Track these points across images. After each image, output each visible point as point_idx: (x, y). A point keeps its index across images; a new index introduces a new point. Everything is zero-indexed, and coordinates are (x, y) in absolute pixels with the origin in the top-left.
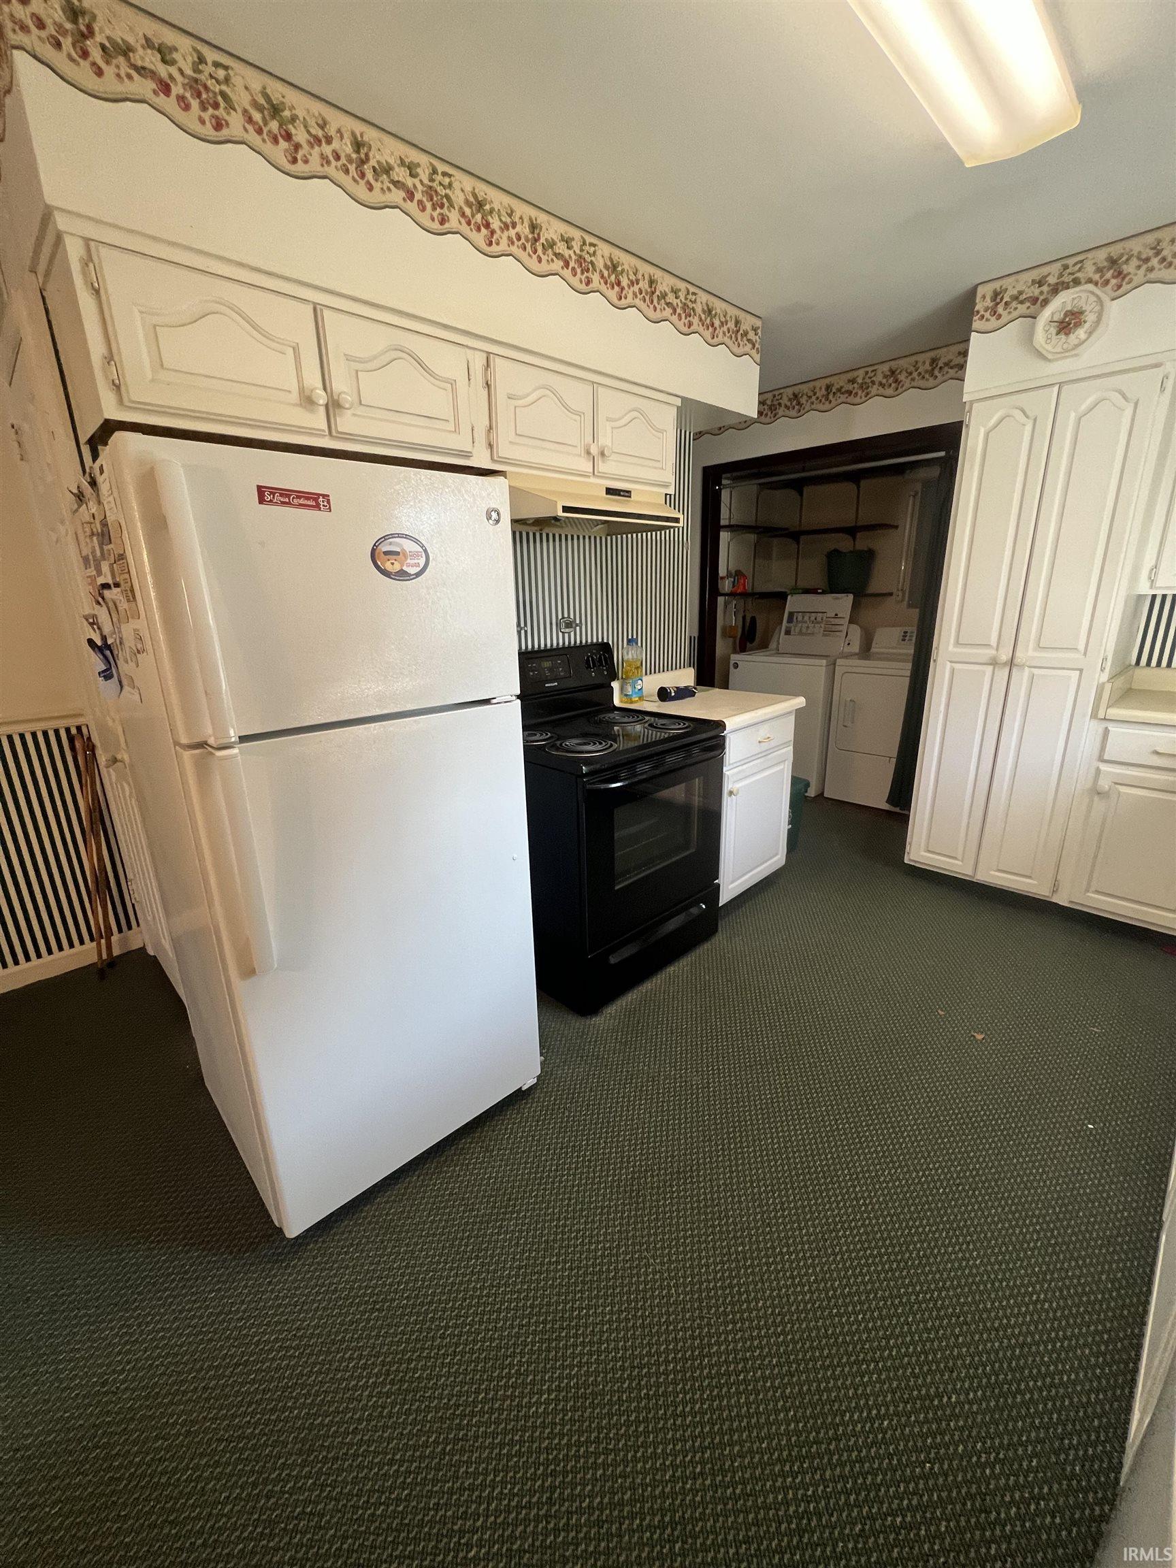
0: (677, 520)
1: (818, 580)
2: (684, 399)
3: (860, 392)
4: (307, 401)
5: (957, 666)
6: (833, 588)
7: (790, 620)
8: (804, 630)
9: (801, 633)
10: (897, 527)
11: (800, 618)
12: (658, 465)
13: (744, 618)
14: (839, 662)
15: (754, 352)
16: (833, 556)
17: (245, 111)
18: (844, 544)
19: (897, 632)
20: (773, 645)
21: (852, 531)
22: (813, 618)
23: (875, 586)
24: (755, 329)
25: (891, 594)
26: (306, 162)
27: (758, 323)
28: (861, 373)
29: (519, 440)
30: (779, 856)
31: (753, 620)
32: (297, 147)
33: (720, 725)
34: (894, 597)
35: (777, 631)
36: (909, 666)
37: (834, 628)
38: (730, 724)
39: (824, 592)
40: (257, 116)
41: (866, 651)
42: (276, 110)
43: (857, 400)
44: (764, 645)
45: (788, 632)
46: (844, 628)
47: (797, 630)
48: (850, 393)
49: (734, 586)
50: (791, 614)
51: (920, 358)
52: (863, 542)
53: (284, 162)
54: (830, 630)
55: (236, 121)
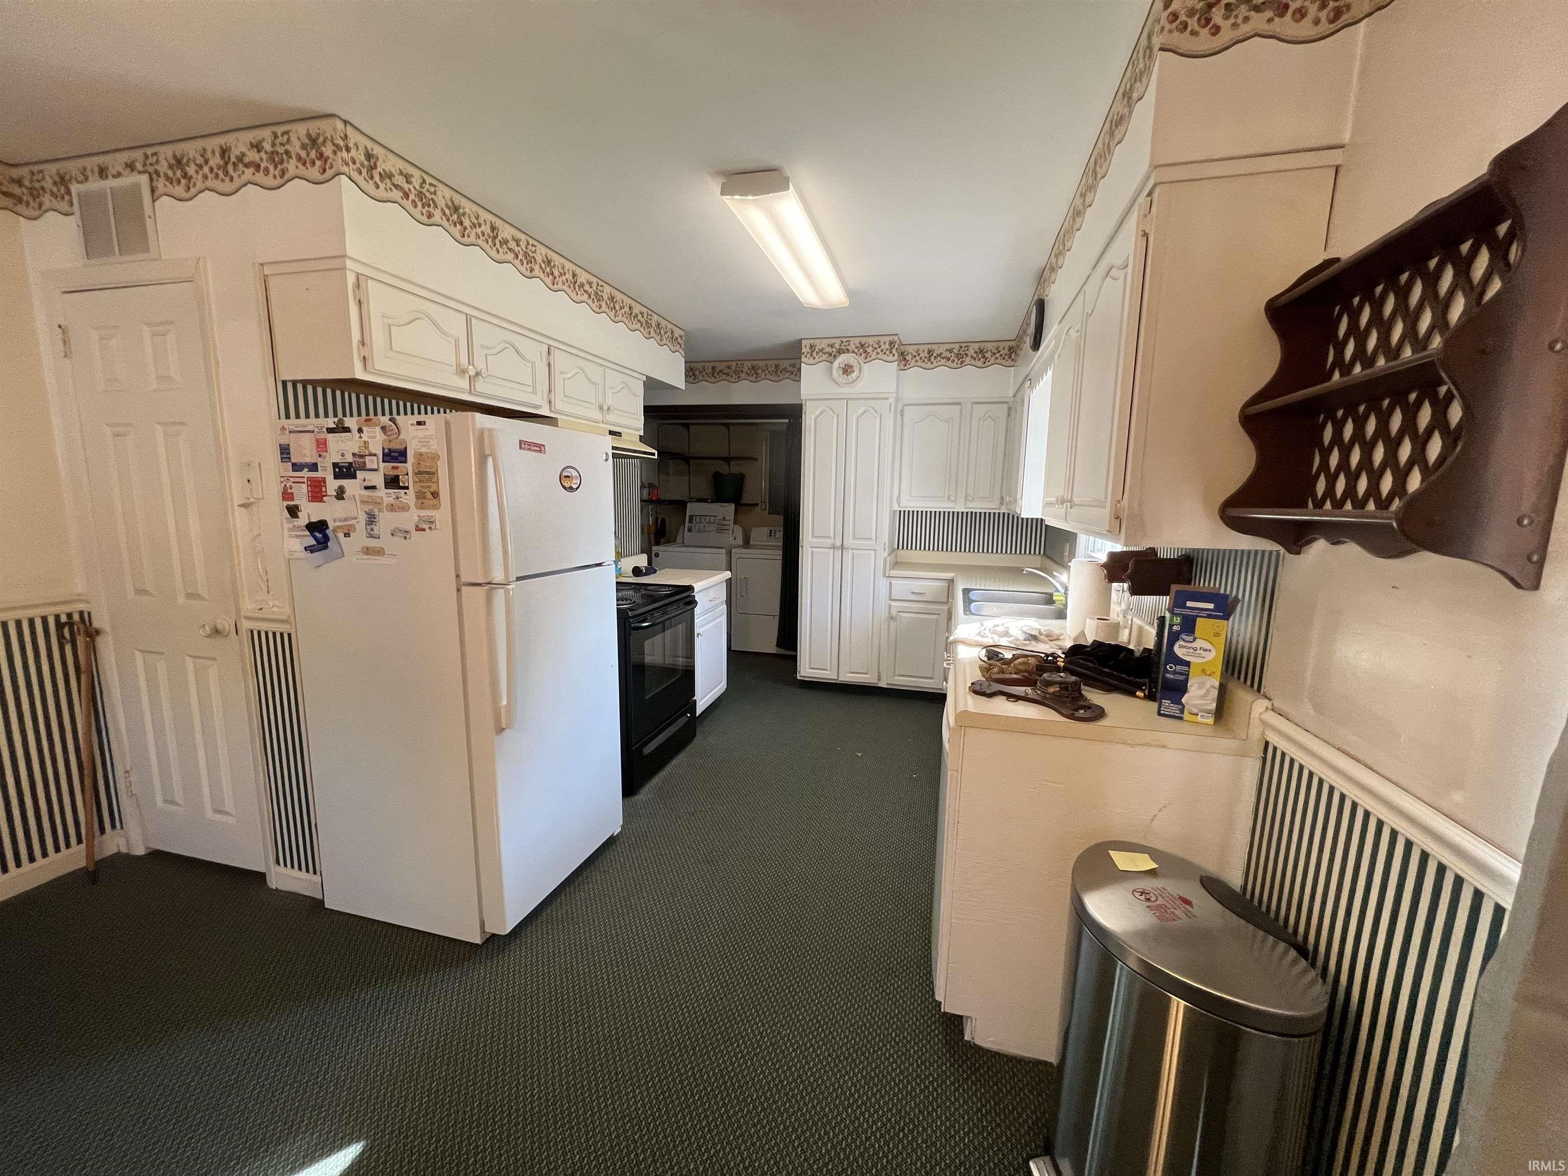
0: (653, 454)
1: (706, 492)
2: (647, 377)
3: (734, 376)
4: (462, 372)
5: (814, 550)
6: (719, 498)
7: (691, 521)
8: (702, 529)
9: (699, 531)
10: (756, 460)
11: (698, 520)
12: (635, 417)
13: (657, 519)
14: (733, 550)
15: (681, 350)
16: (717, 476)
17: (442, 209)
18: (724, 469)
19: (766, 530)
20: (679, 539)
21: (727, 460)
22: (708, 520)
23: (747, 498)
24: (681, 337)
25: (757, 505)
26: (469, 237)
27: (682, 333)
28: (734, 364)
29: (566, 399)
30: (723, 683)
31: (663, 520)
32: (465, 228)
33: (690, 588)
34: (759, 508)
35: (681, 528)
36: (780, 552)
37: (724, 527)
38: (697, 586)
39: (712, 502)
40: (447, 212)
41: (747, 543)
42: (456, 209)
43: (733, 380)
44: (671, 540)
45: (690, 530)
46: (731, 528)
47: (697, 527)
48: (728, 375)
49: (649, 495)
50: (691, 517)
51: (769, 363)
52: (735, 468)
53: (458, 236)
54: (721, 529)
55: (437, 214)
